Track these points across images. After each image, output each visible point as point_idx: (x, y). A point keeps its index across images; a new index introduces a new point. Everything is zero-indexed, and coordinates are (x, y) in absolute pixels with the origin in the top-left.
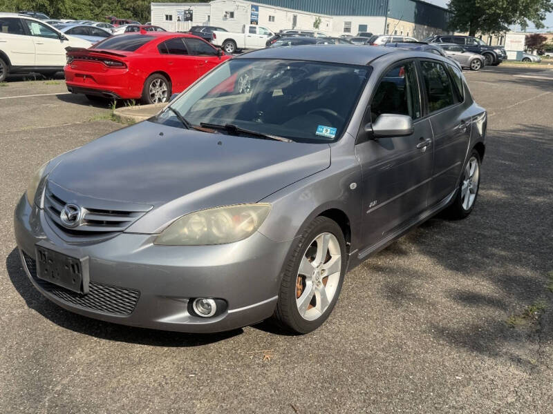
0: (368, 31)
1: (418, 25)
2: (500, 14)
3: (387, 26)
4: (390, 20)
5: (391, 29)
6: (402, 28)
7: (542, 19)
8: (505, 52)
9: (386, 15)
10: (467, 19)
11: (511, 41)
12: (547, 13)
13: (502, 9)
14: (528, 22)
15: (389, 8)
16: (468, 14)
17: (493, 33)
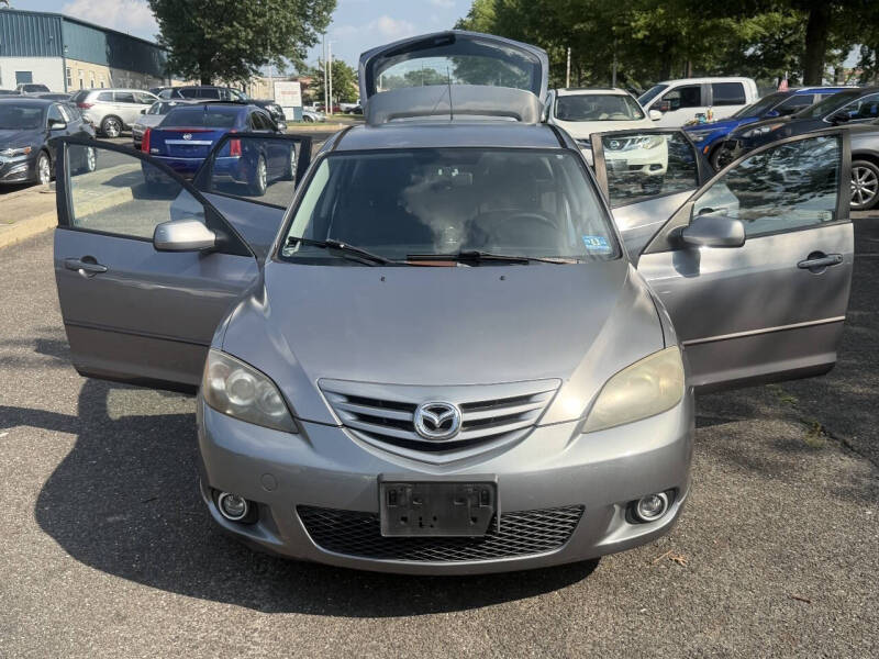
0: (35, 81)
1: (114, 70)
2: (245, 50)
3: (67, 72)
4: (69, 63)
5: (74, 77)
6: (91, 75)
7: (303, 57)
8: (280, 109)
9: (62, 55)
10: (194, 59)
11: (283, 93)
12: (308, 48)
13: (248, 42)
14: (286, 61)
15: (65, 43)
16: (196, 51)
17: (237, 79)
